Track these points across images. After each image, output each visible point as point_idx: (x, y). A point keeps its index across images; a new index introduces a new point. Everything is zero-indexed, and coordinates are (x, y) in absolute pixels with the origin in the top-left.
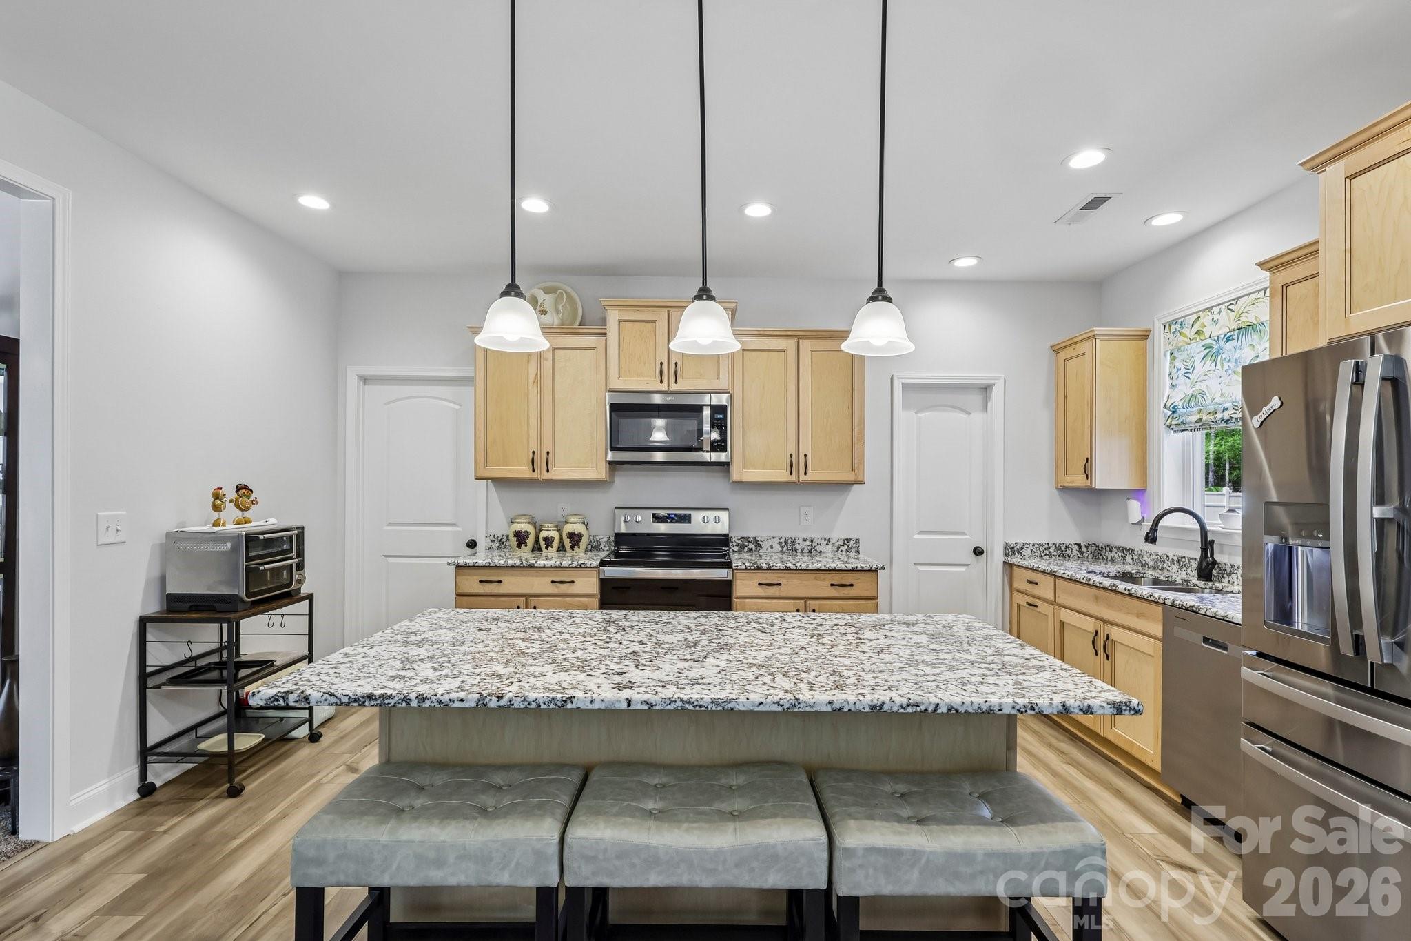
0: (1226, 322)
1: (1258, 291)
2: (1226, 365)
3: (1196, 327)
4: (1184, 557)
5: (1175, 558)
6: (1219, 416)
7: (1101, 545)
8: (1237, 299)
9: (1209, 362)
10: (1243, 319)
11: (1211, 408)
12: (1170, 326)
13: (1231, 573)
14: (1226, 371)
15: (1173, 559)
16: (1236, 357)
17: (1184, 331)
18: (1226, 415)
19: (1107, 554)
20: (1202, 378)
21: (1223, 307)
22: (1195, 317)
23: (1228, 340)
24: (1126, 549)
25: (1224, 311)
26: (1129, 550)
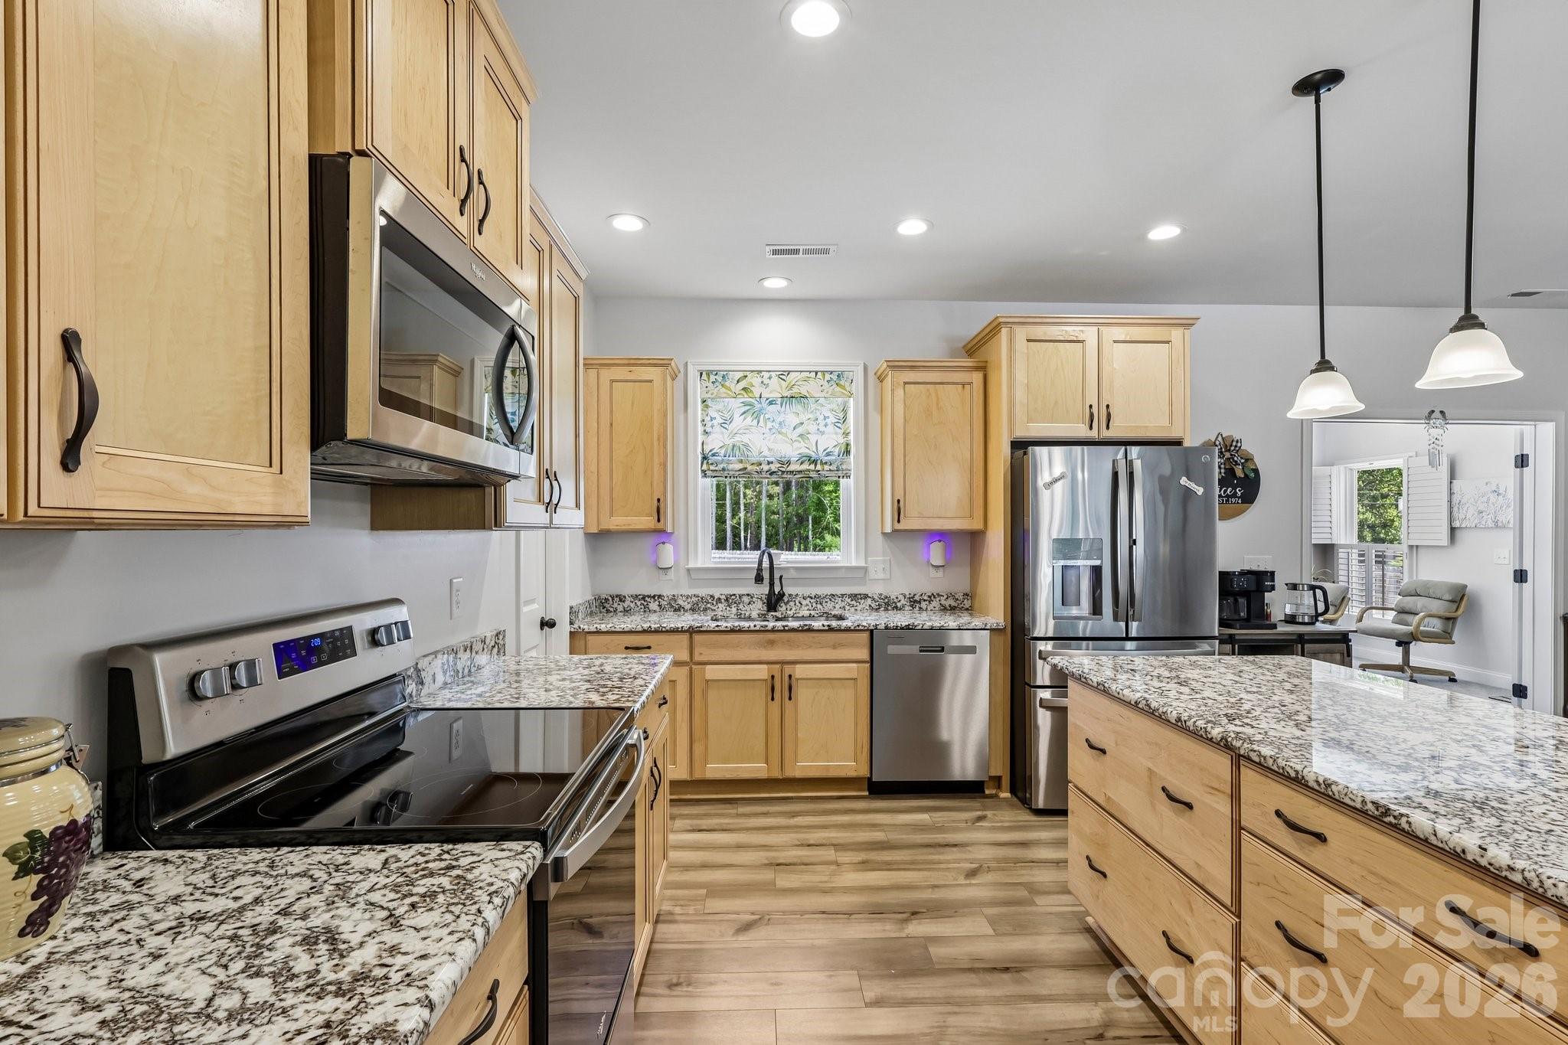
0: (776, 389)
1: (810, 372)
2: (769, 425)
3: (742, 384)
4: (734, 595)
5: (723, 597)
6: (765, 467)
7: (604, 596)
8: (789, 372)
9: (749, 419)
10: (795, 390)
11: (754, 460)
12: (708, 375)
13: (788, 602)
14: (770, 429)
15: (720, 599)
16: (780, 419)
17: (727, 384)
18: (773, 468)
19: (615, 605)
20: (741, 431)
21: (773, 374)
22: (741, 374)
23: (771, 403)
24: (649, 596)
25: (775, 379)
26: (654, 597)
